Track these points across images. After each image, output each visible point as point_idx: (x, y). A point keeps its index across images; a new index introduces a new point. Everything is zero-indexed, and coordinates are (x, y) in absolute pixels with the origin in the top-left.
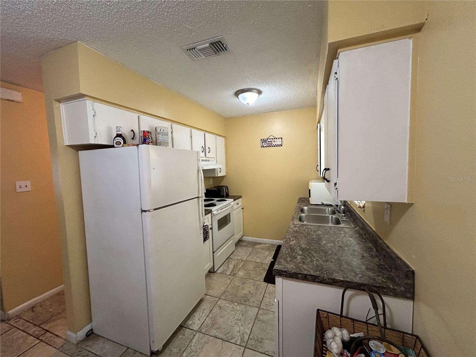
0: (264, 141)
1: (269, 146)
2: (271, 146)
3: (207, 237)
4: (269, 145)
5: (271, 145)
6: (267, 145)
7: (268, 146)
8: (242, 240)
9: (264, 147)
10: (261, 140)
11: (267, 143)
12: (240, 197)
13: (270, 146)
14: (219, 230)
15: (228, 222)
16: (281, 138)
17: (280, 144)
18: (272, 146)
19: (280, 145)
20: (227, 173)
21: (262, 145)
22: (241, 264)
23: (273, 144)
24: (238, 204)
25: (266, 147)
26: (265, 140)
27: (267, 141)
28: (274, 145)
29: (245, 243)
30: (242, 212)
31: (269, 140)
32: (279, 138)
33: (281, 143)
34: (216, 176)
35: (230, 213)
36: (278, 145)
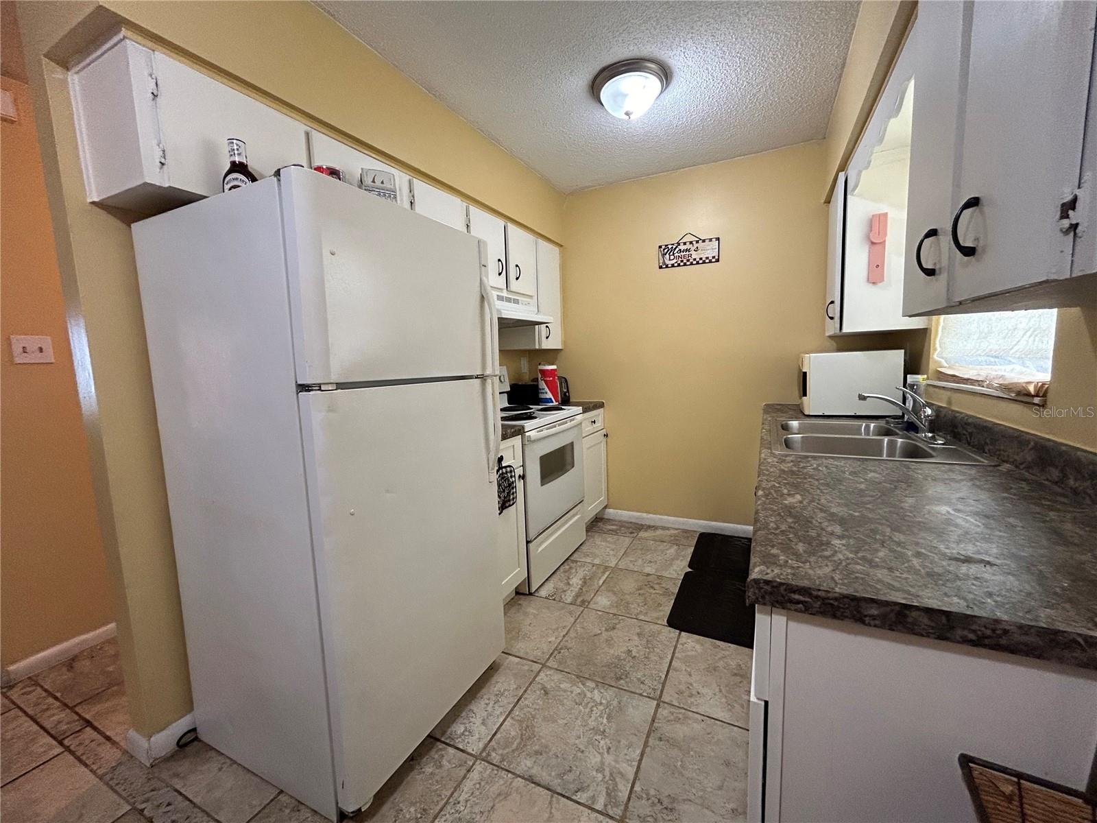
0: (666, 250)
1: (682, 264)
2: (688, 263)
3: (511, 498)
4: (682, 261)
5: (688, 260)
6: (675, 261)
7: (679, 265)
8: (604, 518)
9: (667, 267)
10: (660, 247)
11: (677, 254)
12: (601, 405)
13: (685, 265)
14: (542, 485)
15: (568, 467)
16: (718, 239)
17: (713, 257)
18: (692, 264)
19: (713, 260)
20: (565, 342)
21: (661, 261)
22: (603, 575)
23: (693, 257)
24: (594, 422)
25: (673, 266)
26: (670, 247)
27: (677, 249)
28: (695, 259)
29: (613, 525)
30: (603, 445)
31: (682, 247)
32: (711, 240)
33: (716, 254)
34: (537, 347)
35: (572, 444)
36: (707, 258)
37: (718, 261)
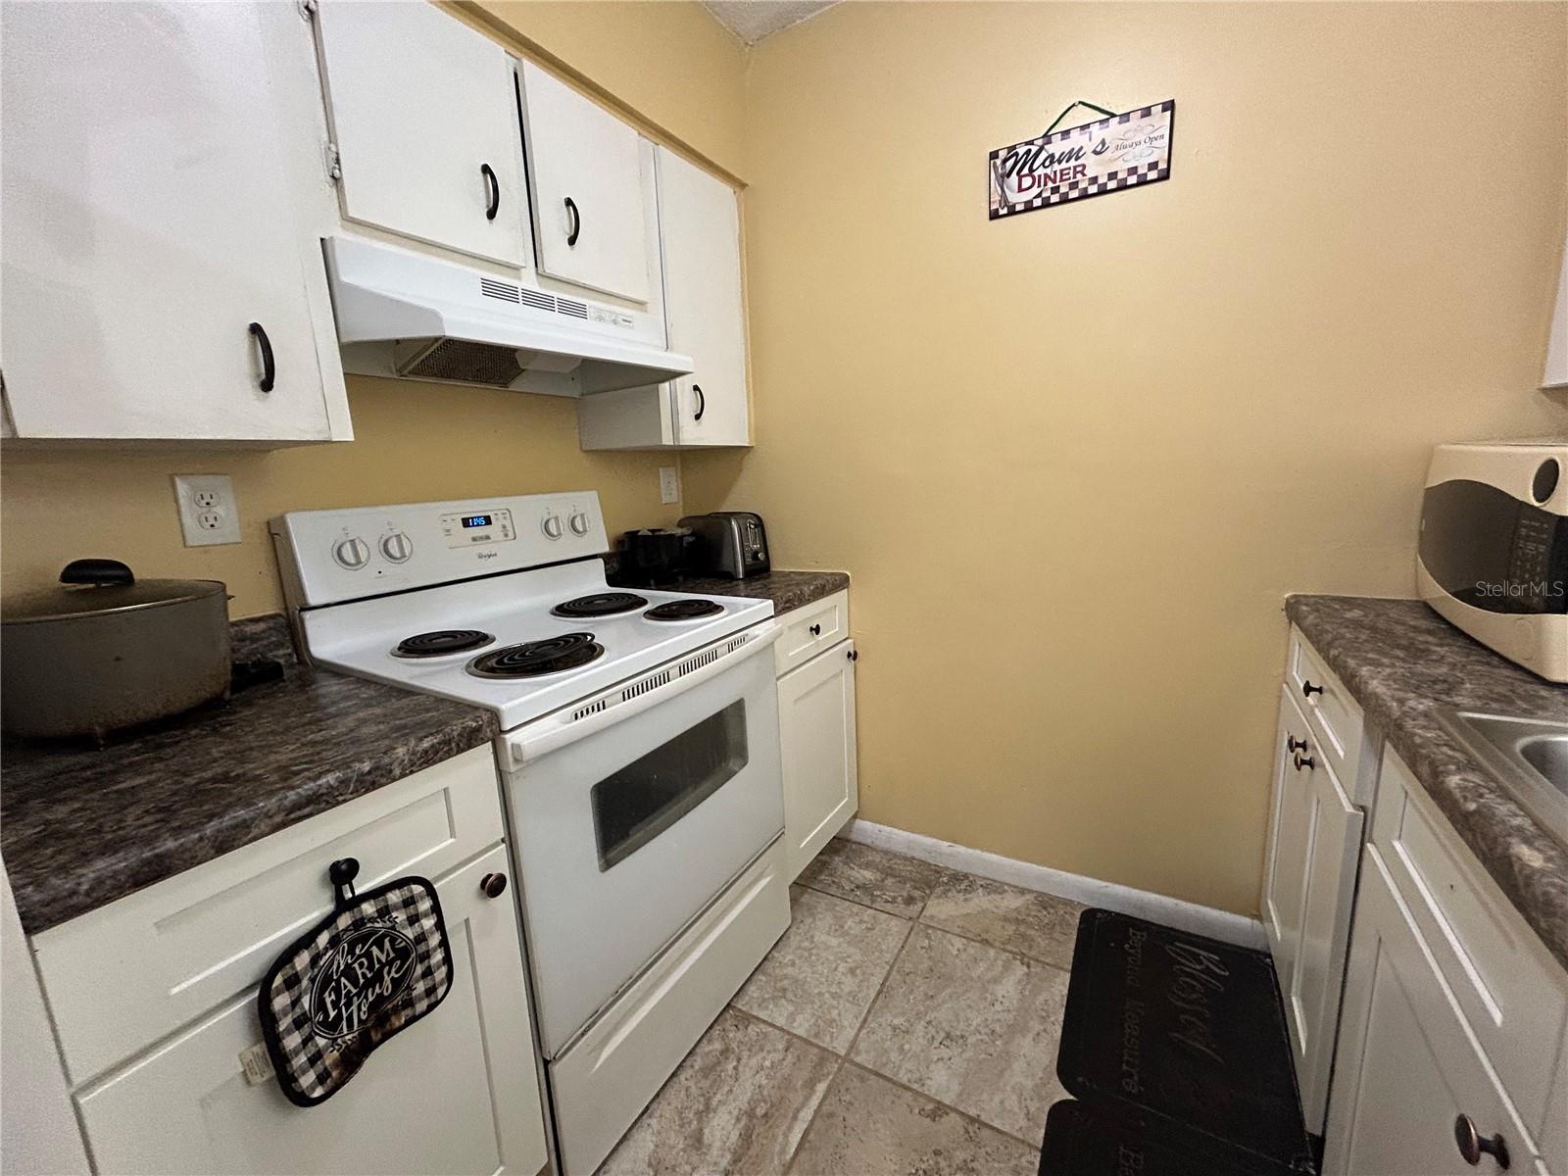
0: (1012, 162)
1: (1055, 198)
2: (1074, 194)
3: (420, 987)
4: (1055, 190)
5: (1074, 186)
6: (1035, 191)
7: (1047, 204)
8: (848, 841)
9: (1012, 212)
10: (994, 155)
11: (1041, 171)
12: (841, 583)
13: (1065, 200)
14: (607, 863)
15: (732, 764)
16: (1169, 106)
17: (1153, 166)
18: (1084, 196)
19: (1152, 175)
20: (758, 429)
21: (996, 197)
22: (807, 1099)
23: (1090, 173)
24: (817, 630)
25: (1029, 207)
26: (1021, 151)
27: (1043, 155)
28: (1094, 180)
30: (846, 681)
31: (1057, 147)
32: (1147, 112)
33: (1160, 155)
36: (1133, 171)
37: (1165, 176)
